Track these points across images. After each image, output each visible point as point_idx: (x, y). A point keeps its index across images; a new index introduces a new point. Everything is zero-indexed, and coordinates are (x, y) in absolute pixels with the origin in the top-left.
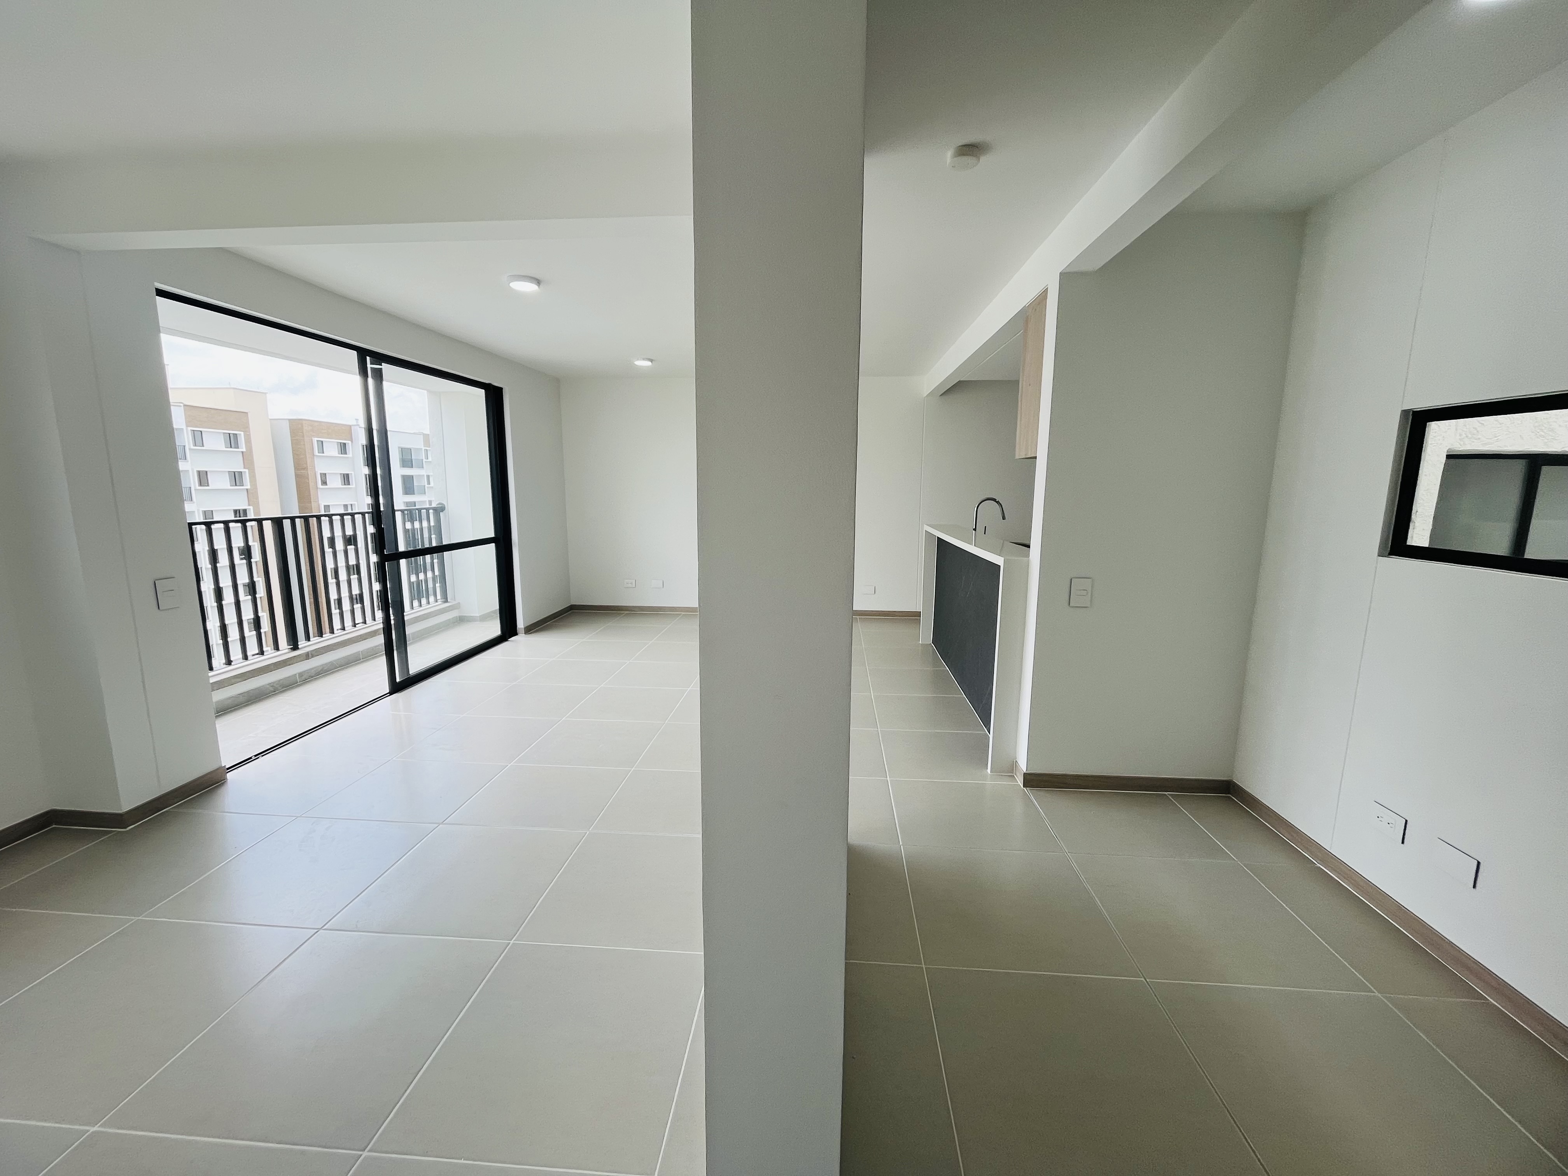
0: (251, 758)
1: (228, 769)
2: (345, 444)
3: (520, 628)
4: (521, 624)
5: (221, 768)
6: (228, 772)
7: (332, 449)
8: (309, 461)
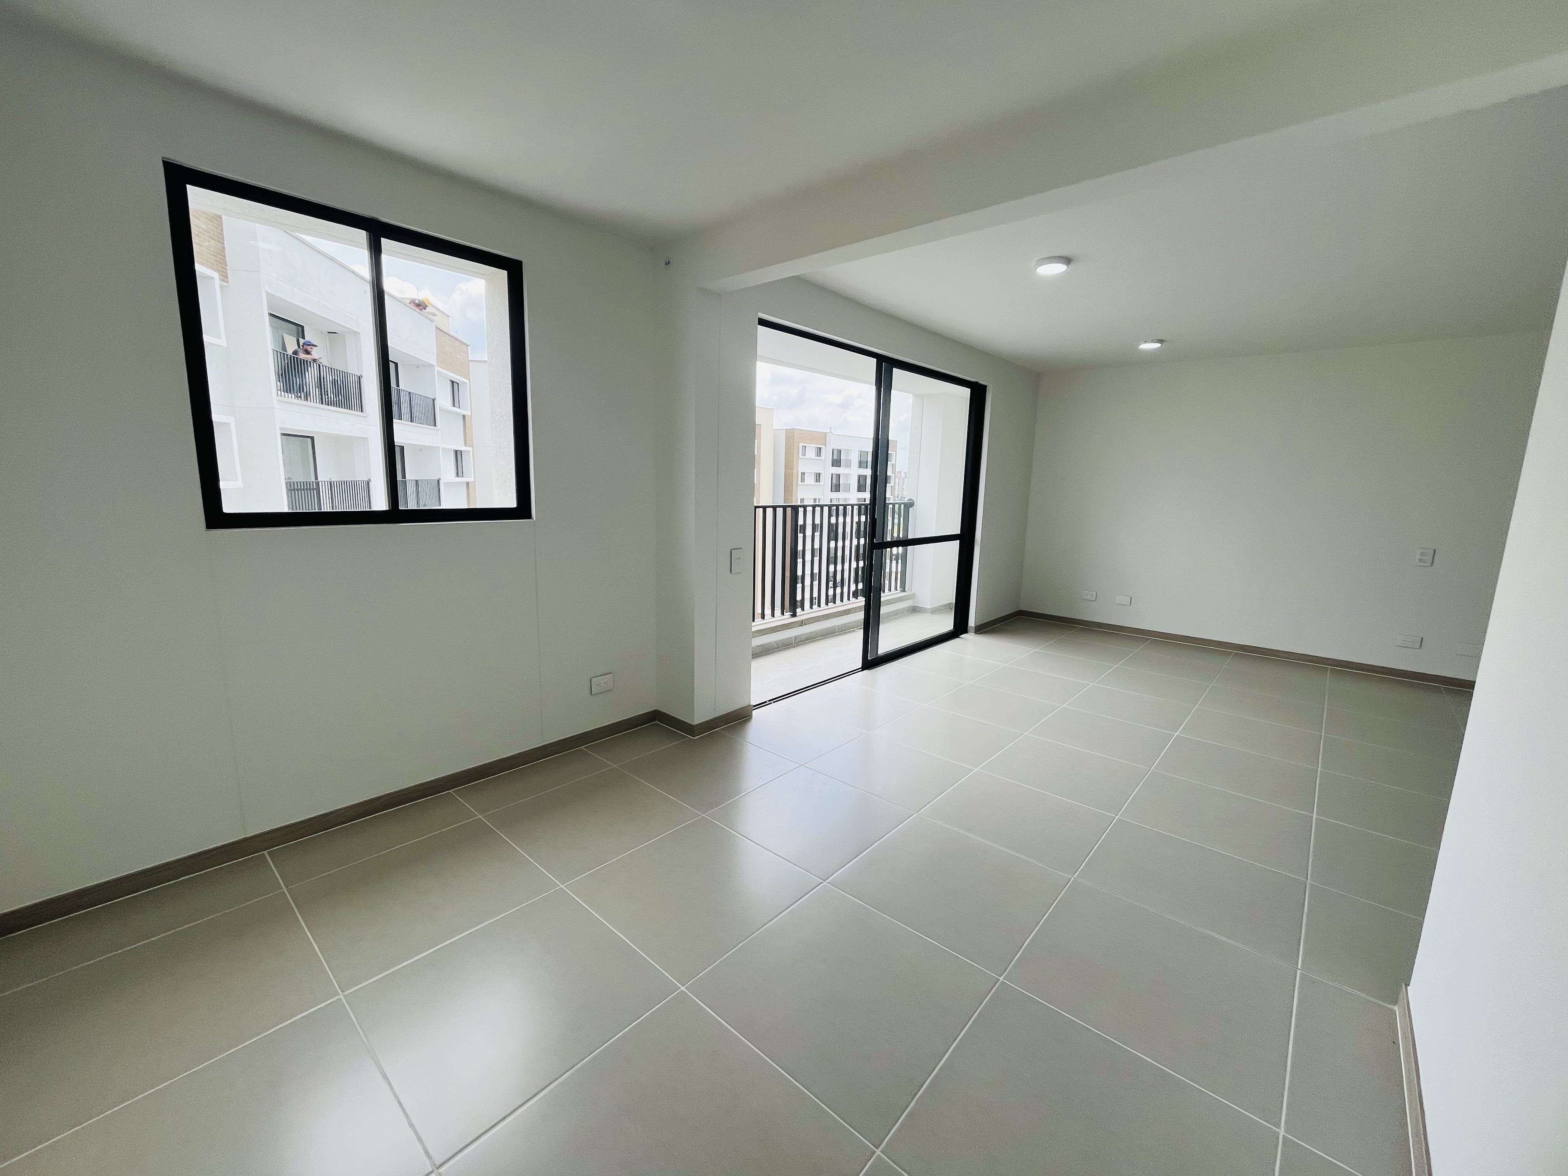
0: (766, 702)
1: (754, 706)
2: (820, 448)
3: (971, 627)
4: (972, 622)
5: (750, 705)
6: (754, 710)
7: (811, 453)
8: (795, 461)
